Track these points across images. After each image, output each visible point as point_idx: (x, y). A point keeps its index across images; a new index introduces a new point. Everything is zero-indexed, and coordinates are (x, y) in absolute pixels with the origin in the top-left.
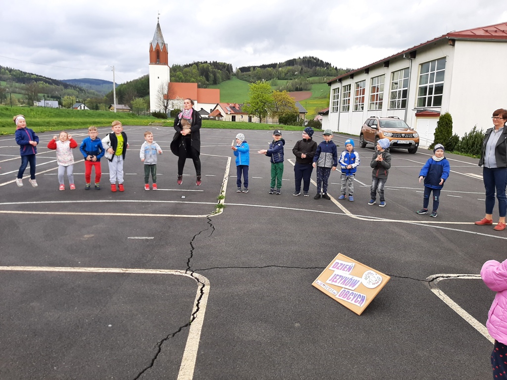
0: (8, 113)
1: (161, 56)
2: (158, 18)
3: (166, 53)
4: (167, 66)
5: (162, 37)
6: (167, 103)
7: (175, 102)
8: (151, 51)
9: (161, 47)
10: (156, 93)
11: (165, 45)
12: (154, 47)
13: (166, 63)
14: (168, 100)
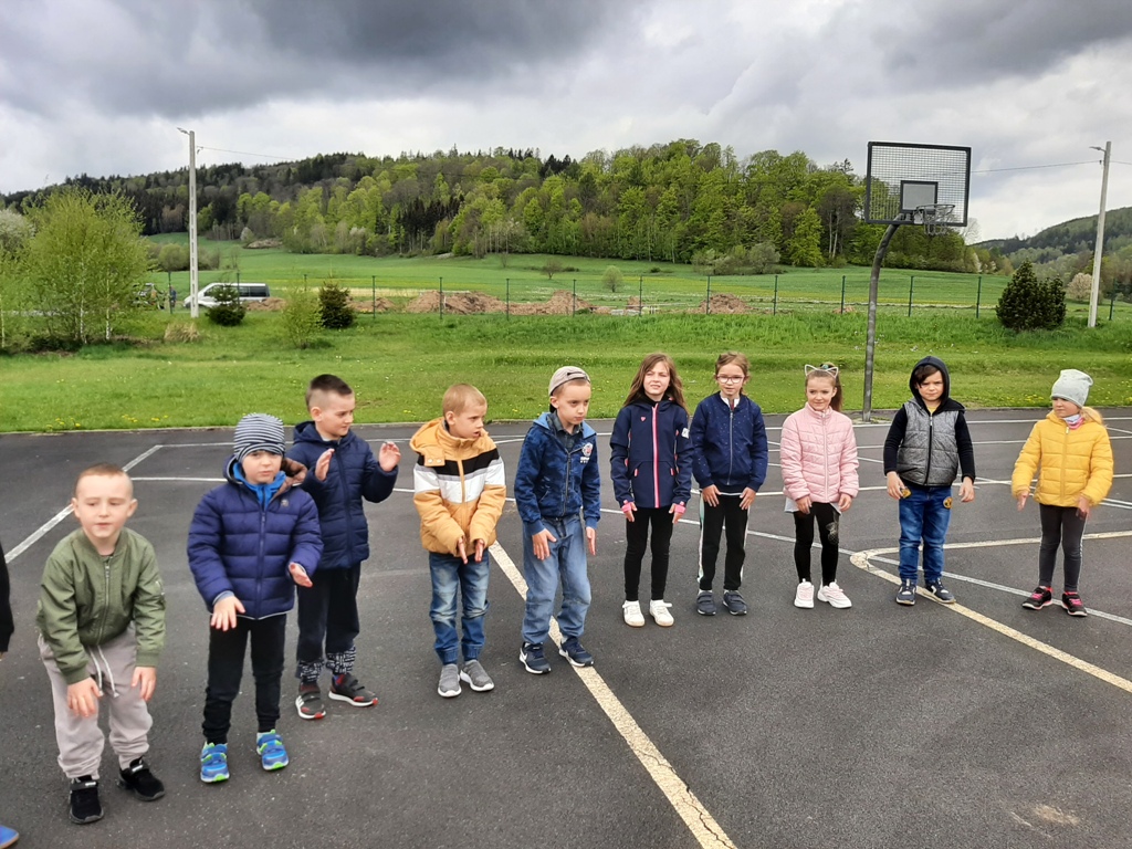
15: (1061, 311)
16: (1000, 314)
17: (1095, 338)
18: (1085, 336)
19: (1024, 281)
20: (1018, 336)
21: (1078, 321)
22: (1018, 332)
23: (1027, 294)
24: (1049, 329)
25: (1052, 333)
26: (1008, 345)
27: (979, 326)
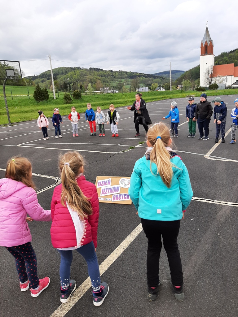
0: (111, 97)
1: (208, 49)
2: (207, 24)
3: (212, 46)
4: (212, 55)
5: (209, 36)
6: (211, 80)
7: (217, 78)
8: (202, 47)
9: (208, 43)
10: (204, 74)
11: (211, 42)
12: (204, 44)
13: (212, 53)
14: (212, 78)
15: (48, 96)
16: (35, 97)
17: (56, 101)
18: (54, 101)
19: (38, 89)
20: (40, 103)
21: (52, 98)
22: (39, 102)
23: (39, 92)
24: (46, 100)
25: (47, 101)
26: (38, 105)
27: (30, 101)
